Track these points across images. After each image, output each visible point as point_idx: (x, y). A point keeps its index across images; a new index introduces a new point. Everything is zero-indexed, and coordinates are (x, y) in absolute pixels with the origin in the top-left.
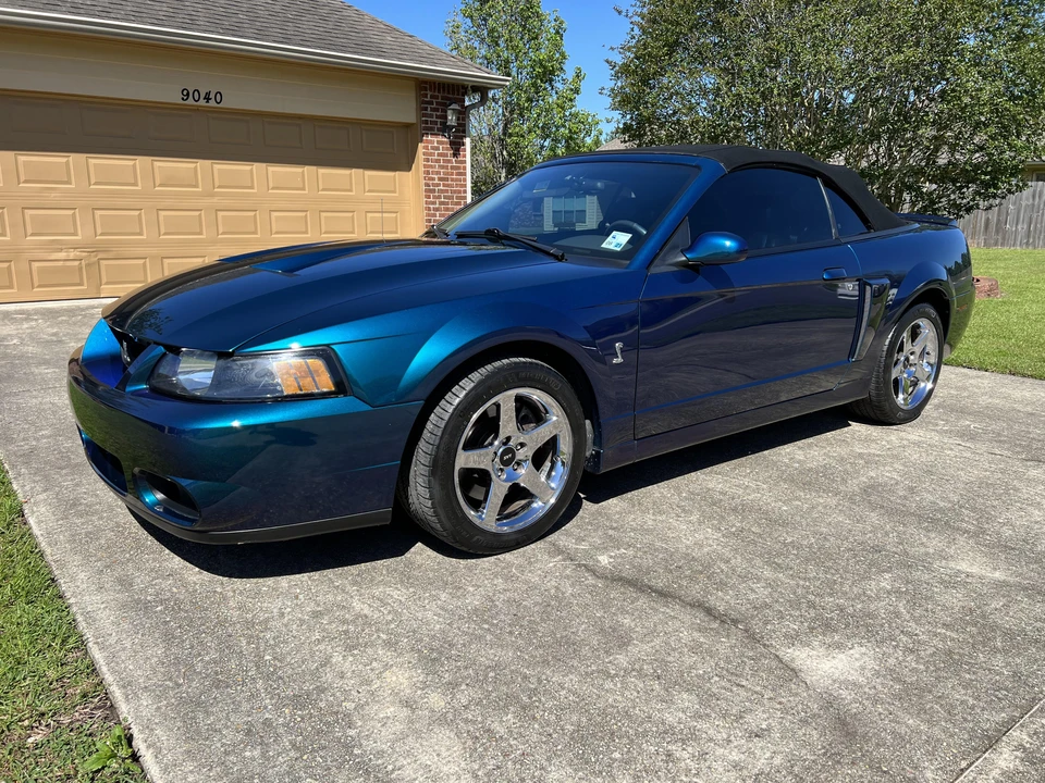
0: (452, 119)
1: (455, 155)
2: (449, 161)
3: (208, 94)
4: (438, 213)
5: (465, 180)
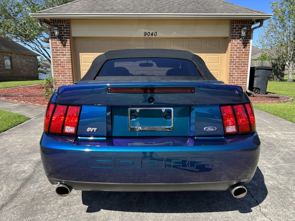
0: (243, 34)
1: (244, 48)
2: (241, 50)
3: (152, 33)
4: (234, 70)
5: (248, 57)
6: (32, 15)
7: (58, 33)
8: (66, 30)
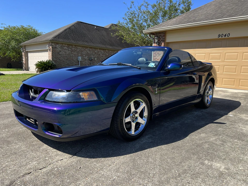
3: (226, 35)
6: (144, 31)
7: (157, 41)
8: (163, 39)
